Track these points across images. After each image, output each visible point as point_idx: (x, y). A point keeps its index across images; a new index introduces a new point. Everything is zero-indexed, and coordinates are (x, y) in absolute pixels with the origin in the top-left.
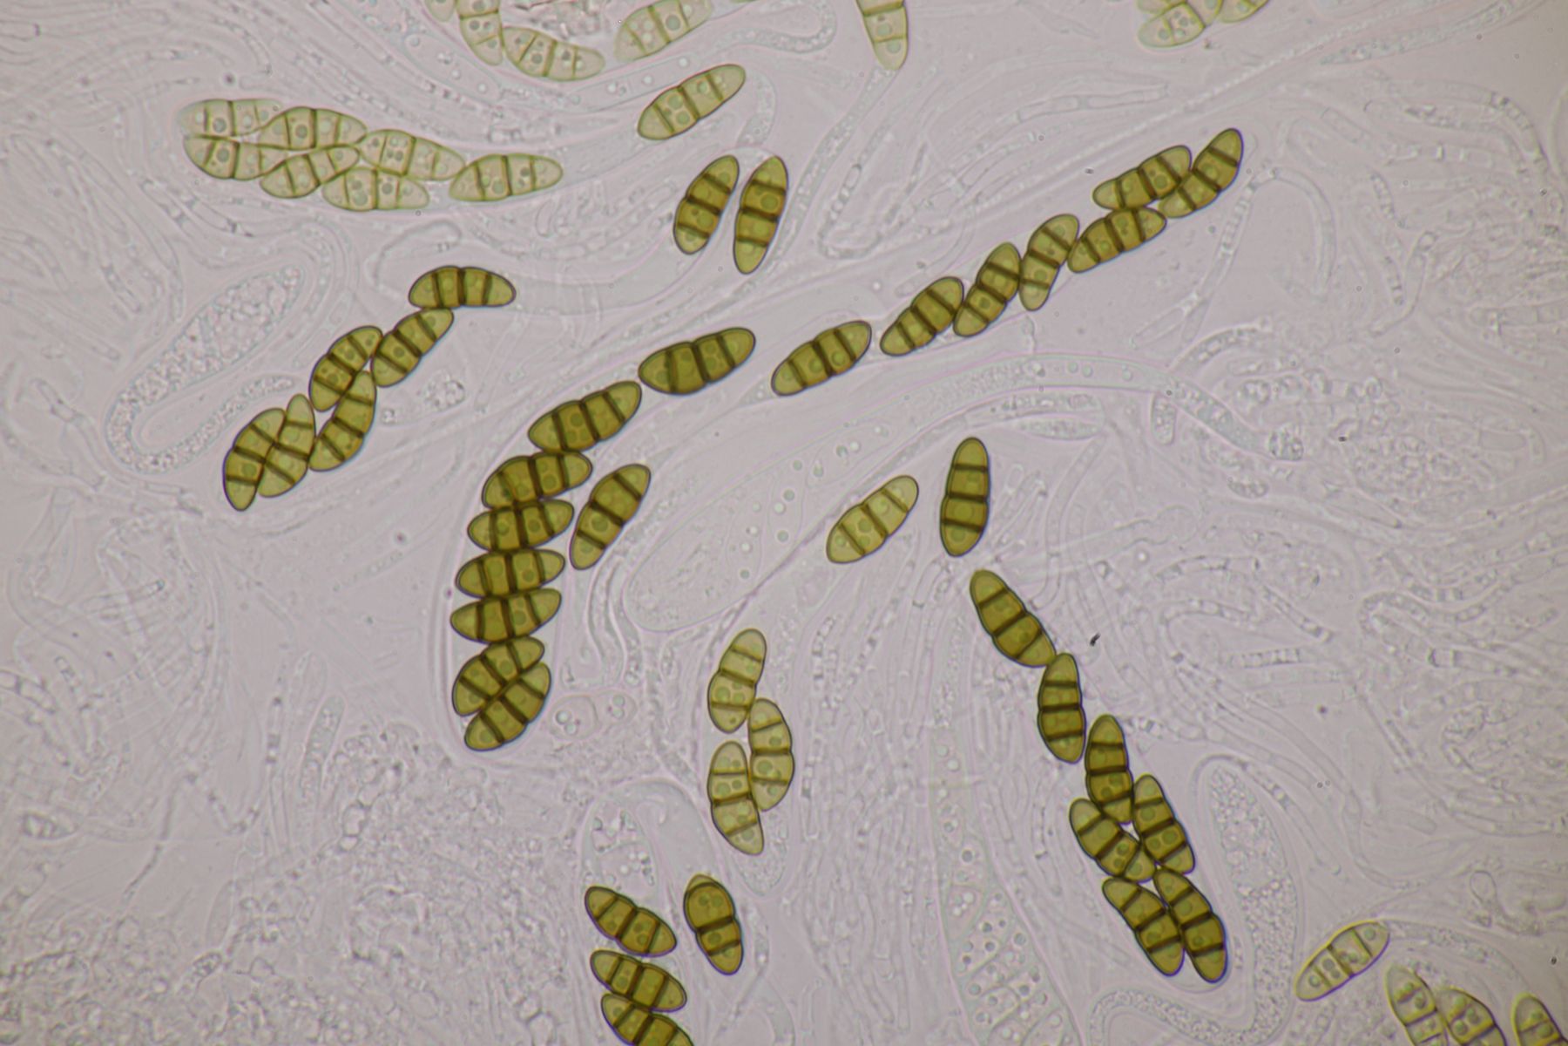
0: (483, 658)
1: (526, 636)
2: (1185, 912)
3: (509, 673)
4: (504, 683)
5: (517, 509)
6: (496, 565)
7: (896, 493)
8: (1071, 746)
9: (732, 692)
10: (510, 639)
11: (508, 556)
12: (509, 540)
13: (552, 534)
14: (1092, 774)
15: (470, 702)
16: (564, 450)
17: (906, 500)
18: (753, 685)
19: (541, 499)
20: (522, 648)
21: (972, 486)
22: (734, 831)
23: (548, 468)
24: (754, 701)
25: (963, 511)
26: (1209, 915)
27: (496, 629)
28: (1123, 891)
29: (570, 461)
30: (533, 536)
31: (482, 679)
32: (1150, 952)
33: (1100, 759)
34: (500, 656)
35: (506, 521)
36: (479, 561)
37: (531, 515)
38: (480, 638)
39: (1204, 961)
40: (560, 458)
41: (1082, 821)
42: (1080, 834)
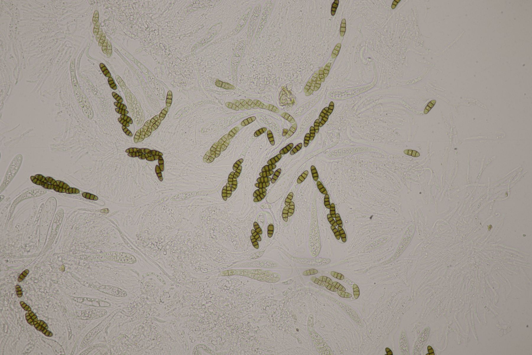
0: (258, 190)
1: (265, 188)
2: (341, 232)
3: (261, 192)
4: (260, 193)
5: (266, 171)
6: (262, 179)
7: (305, 173)
8: (328, 206)
9: (288, 200)
10: (263, 188)
11: (264, 178)
12: (265, 175)
13: (270, 175)
14: (331, 211)
15: (255, 195)
16: (272, 164)
17: (307, 174)
18: (291, 200)
19: (269, 170)
20: (264, 189)
21: (314, 171)
22: (284, 217)
23: (270, 167)
24: (291, 202)
25: (315, 175)
26: (344, 233)
27: (261, 186)
28: (333, 228)
29: (273, 165)
30: (268, 175)
31: (258, 193)
32: (336, 236)
33: (332, 209)
34: (261, 190)
35: (264, 173)
36: (260, 178)
37: (268, 173)
38: (258, 187)
39: (343, 239)
40: (272, 165)
41: (329, 217)
42: (328, 218)
